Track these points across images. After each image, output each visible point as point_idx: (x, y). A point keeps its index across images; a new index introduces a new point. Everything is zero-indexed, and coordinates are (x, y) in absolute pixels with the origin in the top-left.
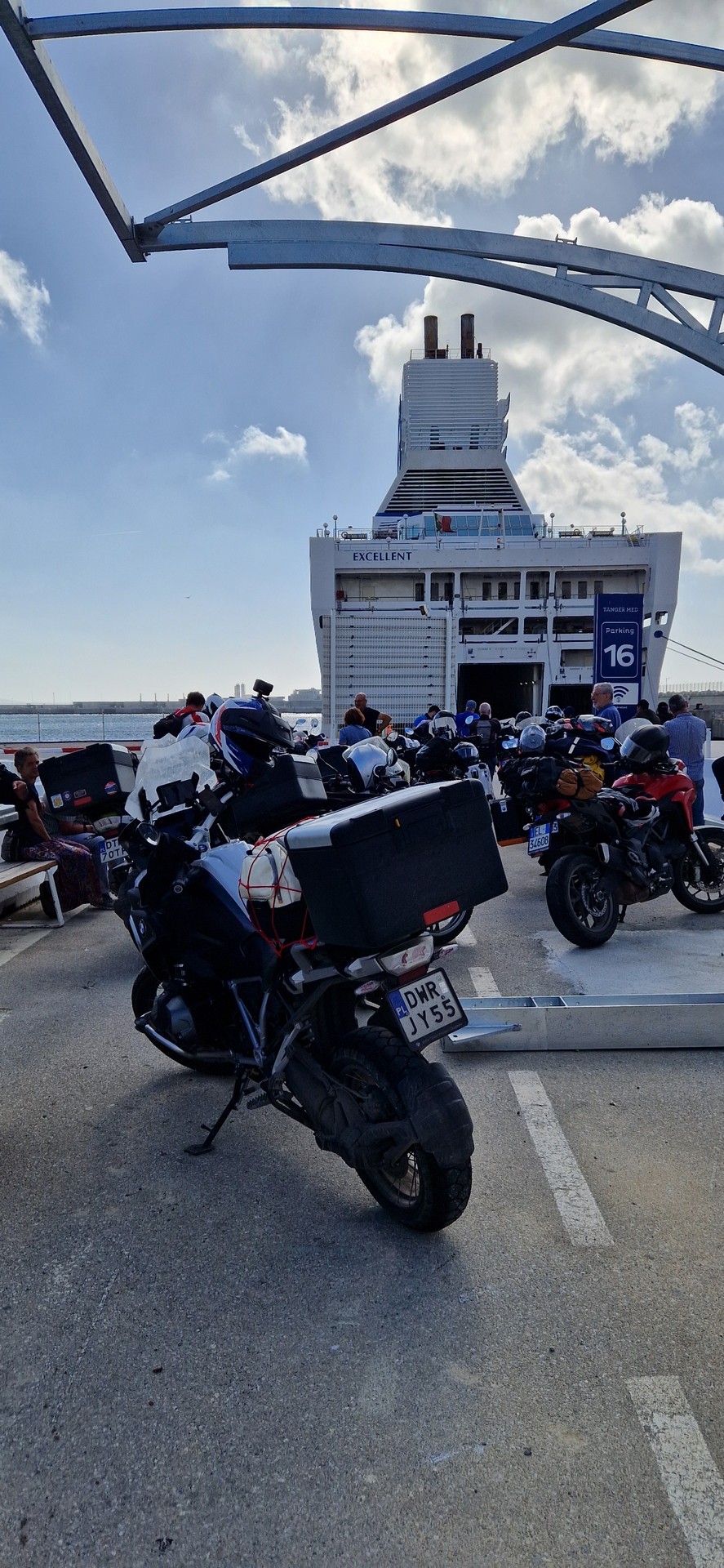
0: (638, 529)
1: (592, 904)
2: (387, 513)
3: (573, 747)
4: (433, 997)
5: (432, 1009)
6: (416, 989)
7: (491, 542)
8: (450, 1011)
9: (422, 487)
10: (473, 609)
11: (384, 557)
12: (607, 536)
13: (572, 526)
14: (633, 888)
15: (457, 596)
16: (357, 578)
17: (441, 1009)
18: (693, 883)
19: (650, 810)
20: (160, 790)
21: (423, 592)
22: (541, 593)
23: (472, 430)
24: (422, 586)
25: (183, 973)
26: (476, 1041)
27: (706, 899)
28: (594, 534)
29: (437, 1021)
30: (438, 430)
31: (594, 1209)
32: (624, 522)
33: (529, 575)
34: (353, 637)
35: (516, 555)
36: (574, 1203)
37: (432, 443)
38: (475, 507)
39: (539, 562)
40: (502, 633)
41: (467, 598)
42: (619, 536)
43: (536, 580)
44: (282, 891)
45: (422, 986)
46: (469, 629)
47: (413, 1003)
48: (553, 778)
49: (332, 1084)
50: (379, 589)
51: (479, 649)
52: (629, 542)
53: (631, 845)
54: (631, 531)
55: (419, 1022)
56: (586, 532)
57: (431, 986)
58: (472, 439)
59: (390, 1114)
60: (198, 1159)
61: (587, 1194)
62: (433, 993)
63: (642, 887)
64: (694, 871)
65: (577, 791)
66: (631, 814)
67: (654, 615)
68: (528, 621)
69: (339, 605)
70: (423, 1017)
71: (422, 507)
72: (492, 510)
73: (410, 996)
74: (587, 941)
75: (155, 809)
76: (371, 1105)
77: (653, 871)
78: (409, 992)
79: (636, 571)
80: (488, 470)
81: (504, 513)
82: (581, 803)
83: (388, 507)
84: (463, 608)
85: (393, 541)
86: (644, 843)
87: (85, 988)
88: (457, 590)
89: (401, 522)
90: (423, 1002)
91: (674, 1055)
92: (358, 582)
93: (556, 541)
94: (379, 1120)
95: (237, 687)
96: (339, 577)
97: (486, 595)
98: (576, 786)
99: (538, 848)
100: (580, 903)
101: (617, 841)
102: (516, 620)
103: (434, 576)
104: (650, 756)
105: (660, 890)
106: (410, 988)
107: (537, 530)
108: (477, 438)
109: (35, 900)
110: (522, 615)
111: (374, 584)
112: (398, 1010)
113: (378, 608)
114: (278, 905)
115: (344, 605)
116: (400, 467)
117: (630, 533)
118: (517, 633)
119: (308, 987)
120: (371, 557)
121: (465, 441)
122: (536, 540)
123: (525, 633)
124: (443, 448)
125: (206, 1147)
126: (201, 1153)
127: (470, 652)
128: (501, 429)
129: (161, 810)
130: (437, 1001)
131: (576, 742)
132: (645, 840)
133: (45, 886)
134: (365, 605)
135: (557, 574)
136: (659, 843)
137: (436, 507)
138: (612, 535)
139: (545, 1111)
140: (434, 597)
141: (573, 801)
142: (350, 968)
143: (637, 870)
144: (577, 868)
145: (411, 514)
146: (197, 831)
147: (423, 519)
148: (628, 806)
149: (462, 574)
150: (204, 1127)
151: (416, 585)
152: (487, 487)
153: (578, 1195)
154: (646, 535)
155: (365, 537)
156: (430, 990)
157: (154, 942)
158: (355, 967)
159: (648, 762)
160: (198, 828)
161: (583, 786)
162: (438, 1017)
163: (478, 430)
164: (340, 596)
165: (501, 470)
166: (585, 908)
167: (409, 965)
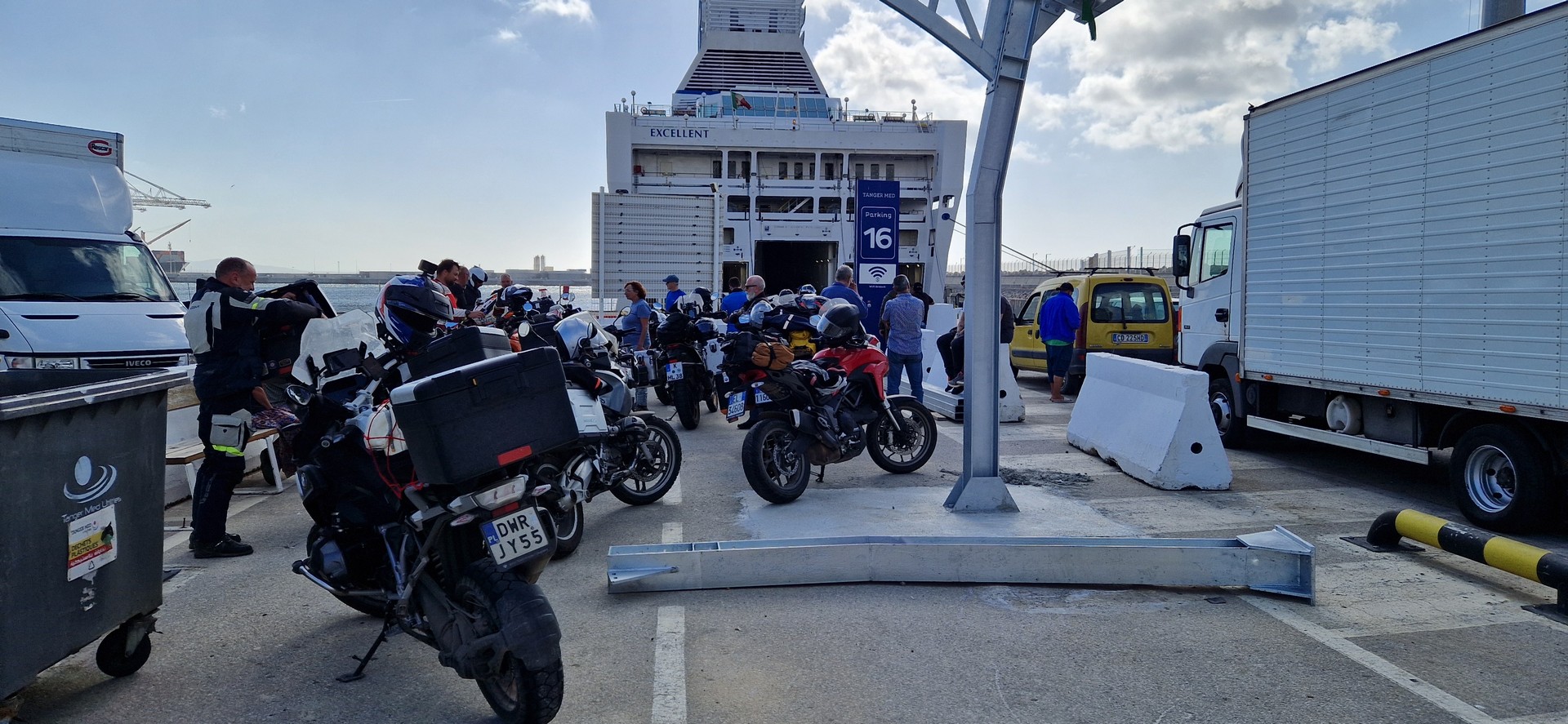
0: (928, 116)
1: (784, 465)
2: (687, 91)
3: (787, 323)
4: (523, 528)
5: (521, 537)
6: (508, 522)
7: (786, 123)
8: (538, 539)
9: (721, 67)
10: (769, 187)
11: (681, 134)
12: (899, 121)
13: (867, 111)
14: (824, 450)
15: (754, 174)
16: (655, 153)
17: (530, 537)
18: (888, 446)
19: (838, 380)
20: (326, 357)
21: (720, 169)
22: (835, 174)
23: (771, 14)
24: (720, 163)
25: (338, 520)
26: (638, 582)
27: (900, 461)
28: (887, 119)
29: (525, 547)
30: (737, 13)
31: (683, 707)
32: (915, 108)
33: (824, 156)
34: (622, 214)
35: (811, 136)
36: (667, 705)
37: (731, 25)
38: (772, 88)
39: (834, 144)
40: (797, 212)
41: (763, 176)
42: (910, 122)
43: (831, 162)
44: (395, 441)
45: (514, 519)
46: (767, 207)
47: (504, 532)
48: (749, 350)
49: (452, 608)
50: (677, 165)
51: (775, 227)
52: (919, 127)
53: (823, 411)
54: (921, 117)
55: (508, 548)
56: (879, 118)
57: (522, 519)
58: (770, 22)
59: (495, 628)
60: (348, 685)
61: (682, 697)
62: (524, 525)
63: (832, 449)
64: (887, 435)
65: (770, 362)
66: (821, 382)
67: (941, 199)
68: (823, 201)
69: (636, 180)
70: (512, 544)
71: (721, 86)
72: (788, 92)
73: (502, 527)
74: (778, 498)
75: (322, 374)
76: (480, 623)
77: (843, 435)
78: (502, 524)
79: (925, 156)
80: (786, 53)
81: (799, 96)
82: (777, 373)
83: (688, 85)
84: (760, 186)
85: (691, 118)
86: (836, 410)
87: (286, 547)
88: (753, 169)
89: (699, 100)
90: (513, 532)
91: (810, 590)
92: (655, 156)
93: (850, 124)
94: (486, 634)
95: (537, 258)
96: (636, 152)
97: (783, 175)
98: (768, 358)
99: (735, 413)
100: (771, 465)
101: (809, 408)
102: (811, 200)
103: (731, 154)
104: (841, 332)
105: (854, 451)
106: (503, 520)
107: (832, 113)
108: (776, 22)
109: (258, 469)
110: (817, 195)
111: (672, 160)
112: (490, 539)
113: (676, 183)
114: (392, 453)
115: (641, 180)
116: (700, 47)
117: (920, 119)
118: (812, 212)
119: (428, 524)
120: (668, 133)
121: (764, 24)
122: (830, 123)
123: (820, 212)
124: (742, 30)
125: (358, 675)
126: (350, 681)
127: (767, 229)
128: (799, 15)
129: (327, 375)
130: (527, 531)
131: (790, 319)
132: (837, 407)
133: (265, 453)
134: (662, 180)
135: (851, 156)
136: (851, 409)
137: (735, 87)
138: (904, 121)
139: (677, 636)
140: (732, 174)
141: (768, 371)
142: (451, 505)
143: (827, 434)
144: (771, 432)
145: (710, 92)
146: (360, 394)
147: (721, 99)
148: (820, 376)
149: (758, 153)
150: (355, 657)
151: (714, 162)
152: (785, 69)
153: (674, 699)
154: (935, 122)
155: (663, 113)
156: (521, 522)
157: (312, 492)
158: (455, 504)
159: (841, 337)
160: (361, 391)
161: (775, 358)
162: (526, 544)
163: (777, 14)
164: (637, 170)
165: (799, 54)
166: (776, 468)
167: (500, 501)
